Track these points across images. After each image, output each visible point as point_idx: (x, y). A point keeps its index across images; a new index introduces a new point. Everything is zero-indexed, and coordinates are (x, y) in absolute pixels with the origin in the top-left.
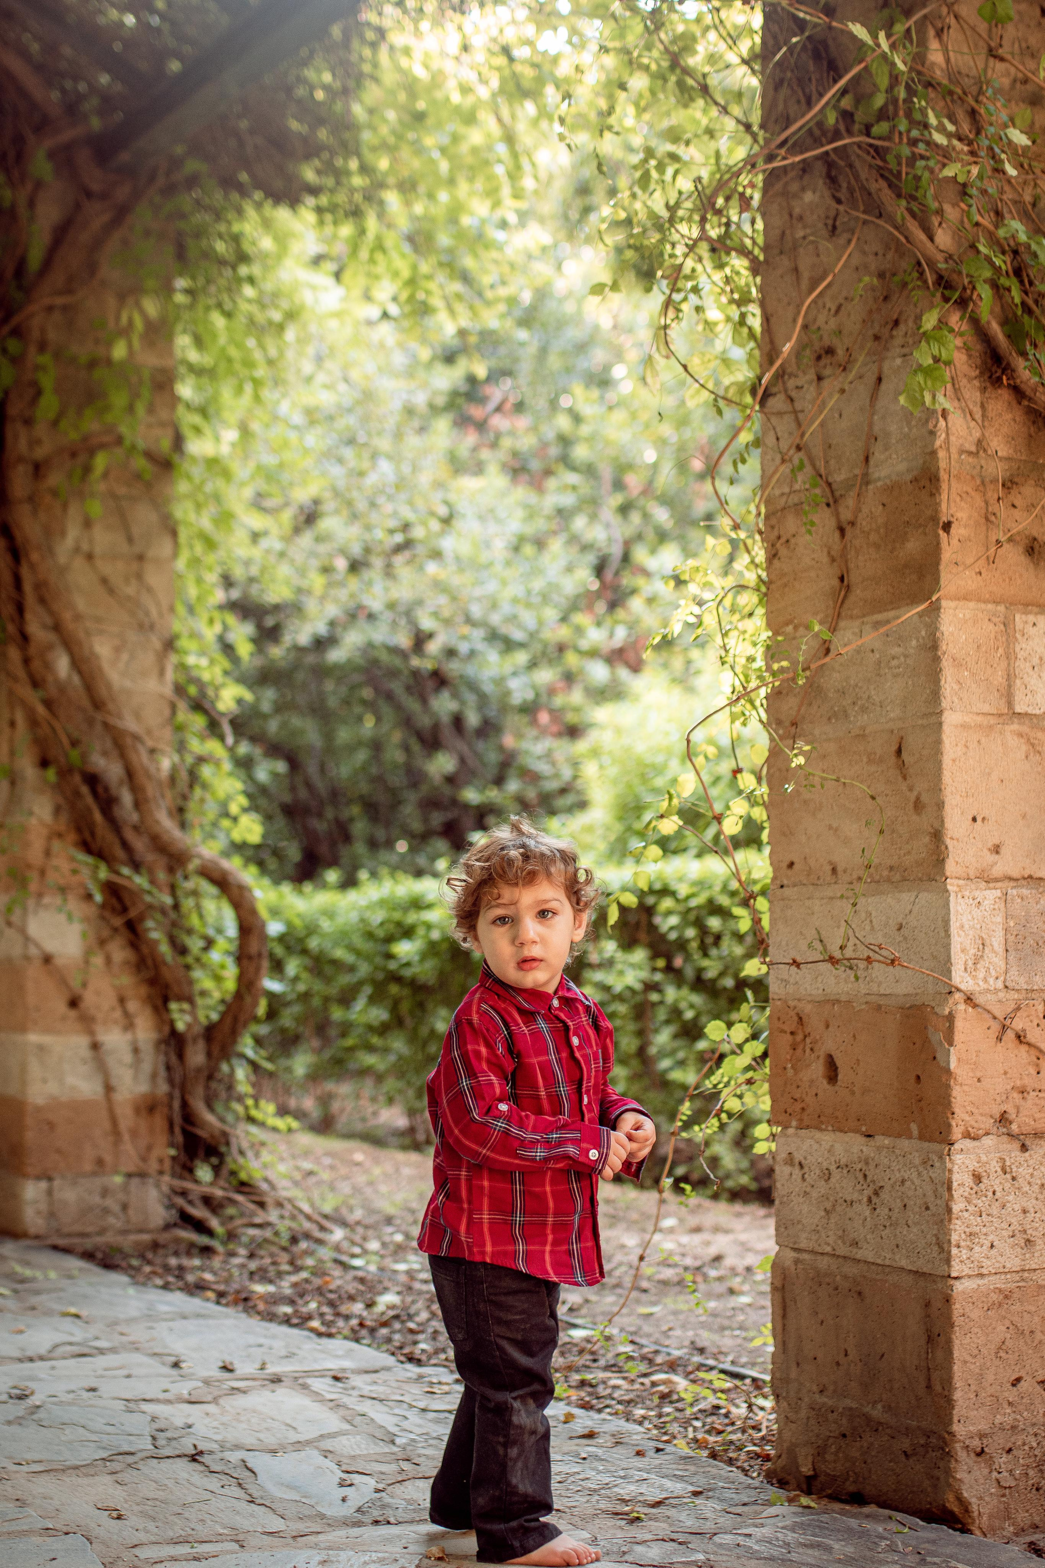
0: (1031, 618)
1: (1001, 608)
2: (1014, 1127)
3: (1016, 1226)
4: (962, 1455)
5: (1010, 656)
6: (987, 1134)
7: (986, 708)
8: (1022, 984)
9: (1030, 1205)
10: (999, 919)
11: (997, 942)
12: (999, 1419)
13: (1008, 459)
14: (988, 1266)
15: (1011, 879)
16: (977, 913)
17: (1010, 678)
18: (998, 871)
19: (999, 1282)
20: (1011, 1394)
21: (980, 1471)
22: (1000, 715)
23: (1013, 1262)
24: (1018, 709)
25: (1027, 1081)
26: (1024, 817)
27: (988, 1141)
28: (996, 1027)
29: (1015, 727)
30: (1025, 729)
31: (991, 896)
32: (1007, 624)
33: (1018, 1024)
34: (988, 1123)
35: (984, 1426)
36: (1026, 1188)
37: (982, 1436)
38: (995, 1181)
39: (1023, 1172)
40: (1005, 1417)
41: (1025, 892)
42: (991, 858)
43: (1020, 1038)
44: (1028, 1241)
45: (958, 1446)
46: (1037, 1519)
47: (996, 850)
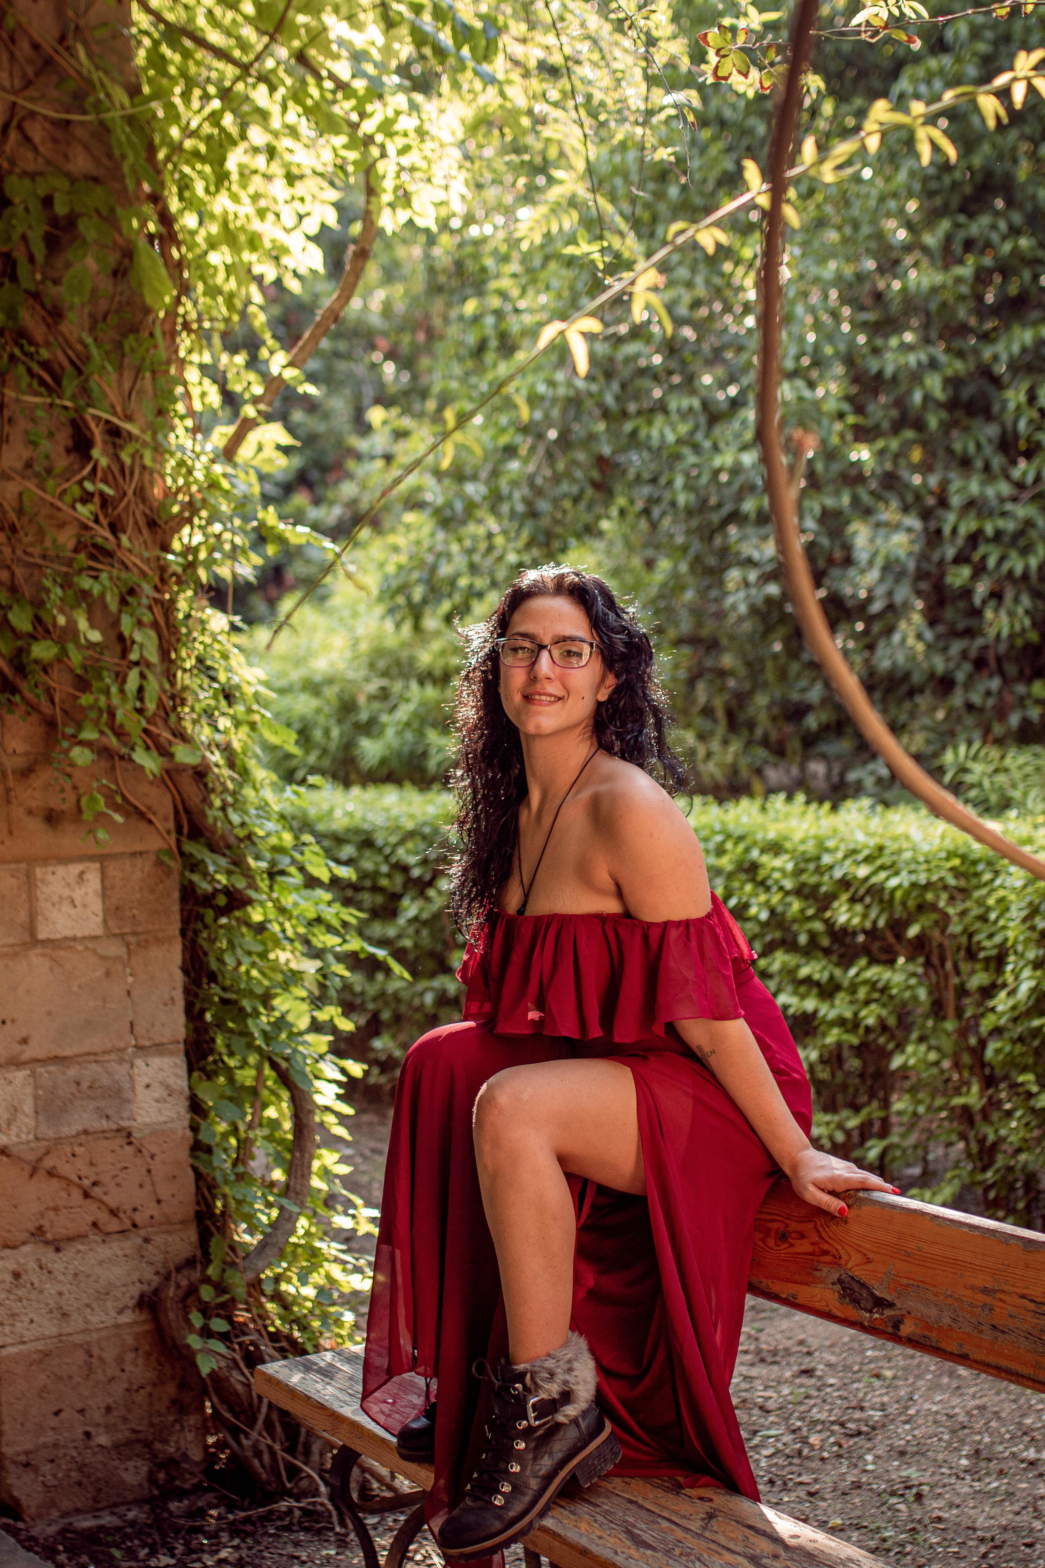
0: (50, 869)
1: (23, 866)
2: (49, 1236)
3: (52, 1304)
4: (11, 1468)
5: (32, 899)
6: (24, 1243)
7: (11, 940)
8: (51, 1134)
9: (64, 1289)
10: (29, 1090)
11: (28, 1107)
12: (42, 1440)
13: (26, 754)
14: (28, 1336)
15: (37, 1061)
16: (9, 1089)
17: (32, 916)
18: (26, 1056)
19: (40, 1345)
20: (54, 1422)
21: (28, 1477)
22: (24, 944)
23: (50, 1329)
24: (41, 936)
25: (60, 1203)
26: (49, 1014)
27: (26, 1249)
28: (28, 1169)
29: (38, 950)
30: (47, 951)
31: (20, 1075)
32: (29, 876)
33: (48, 1163)
34: (24, 1236)
35: (29, 1446)
36: (61, 1278)
37: (27, 1453)
38: (33, 1276)
39: (58, 1266)
40: (49, 1437)
41: (51, 1068)
42: (18, 1048)
43: (51, 1173)
44: (64, 1315)
45: (7, 1462)
46: (79, 1505)
47: (25, 1041)
